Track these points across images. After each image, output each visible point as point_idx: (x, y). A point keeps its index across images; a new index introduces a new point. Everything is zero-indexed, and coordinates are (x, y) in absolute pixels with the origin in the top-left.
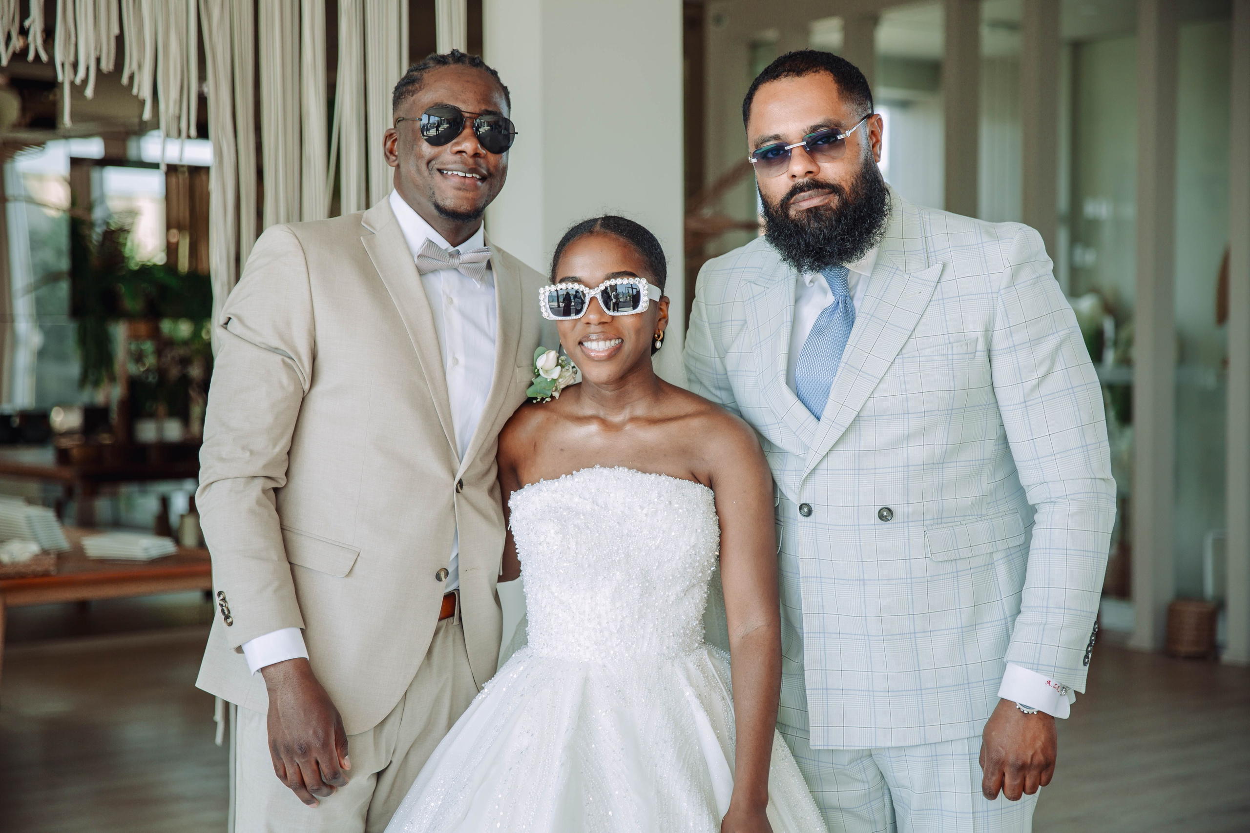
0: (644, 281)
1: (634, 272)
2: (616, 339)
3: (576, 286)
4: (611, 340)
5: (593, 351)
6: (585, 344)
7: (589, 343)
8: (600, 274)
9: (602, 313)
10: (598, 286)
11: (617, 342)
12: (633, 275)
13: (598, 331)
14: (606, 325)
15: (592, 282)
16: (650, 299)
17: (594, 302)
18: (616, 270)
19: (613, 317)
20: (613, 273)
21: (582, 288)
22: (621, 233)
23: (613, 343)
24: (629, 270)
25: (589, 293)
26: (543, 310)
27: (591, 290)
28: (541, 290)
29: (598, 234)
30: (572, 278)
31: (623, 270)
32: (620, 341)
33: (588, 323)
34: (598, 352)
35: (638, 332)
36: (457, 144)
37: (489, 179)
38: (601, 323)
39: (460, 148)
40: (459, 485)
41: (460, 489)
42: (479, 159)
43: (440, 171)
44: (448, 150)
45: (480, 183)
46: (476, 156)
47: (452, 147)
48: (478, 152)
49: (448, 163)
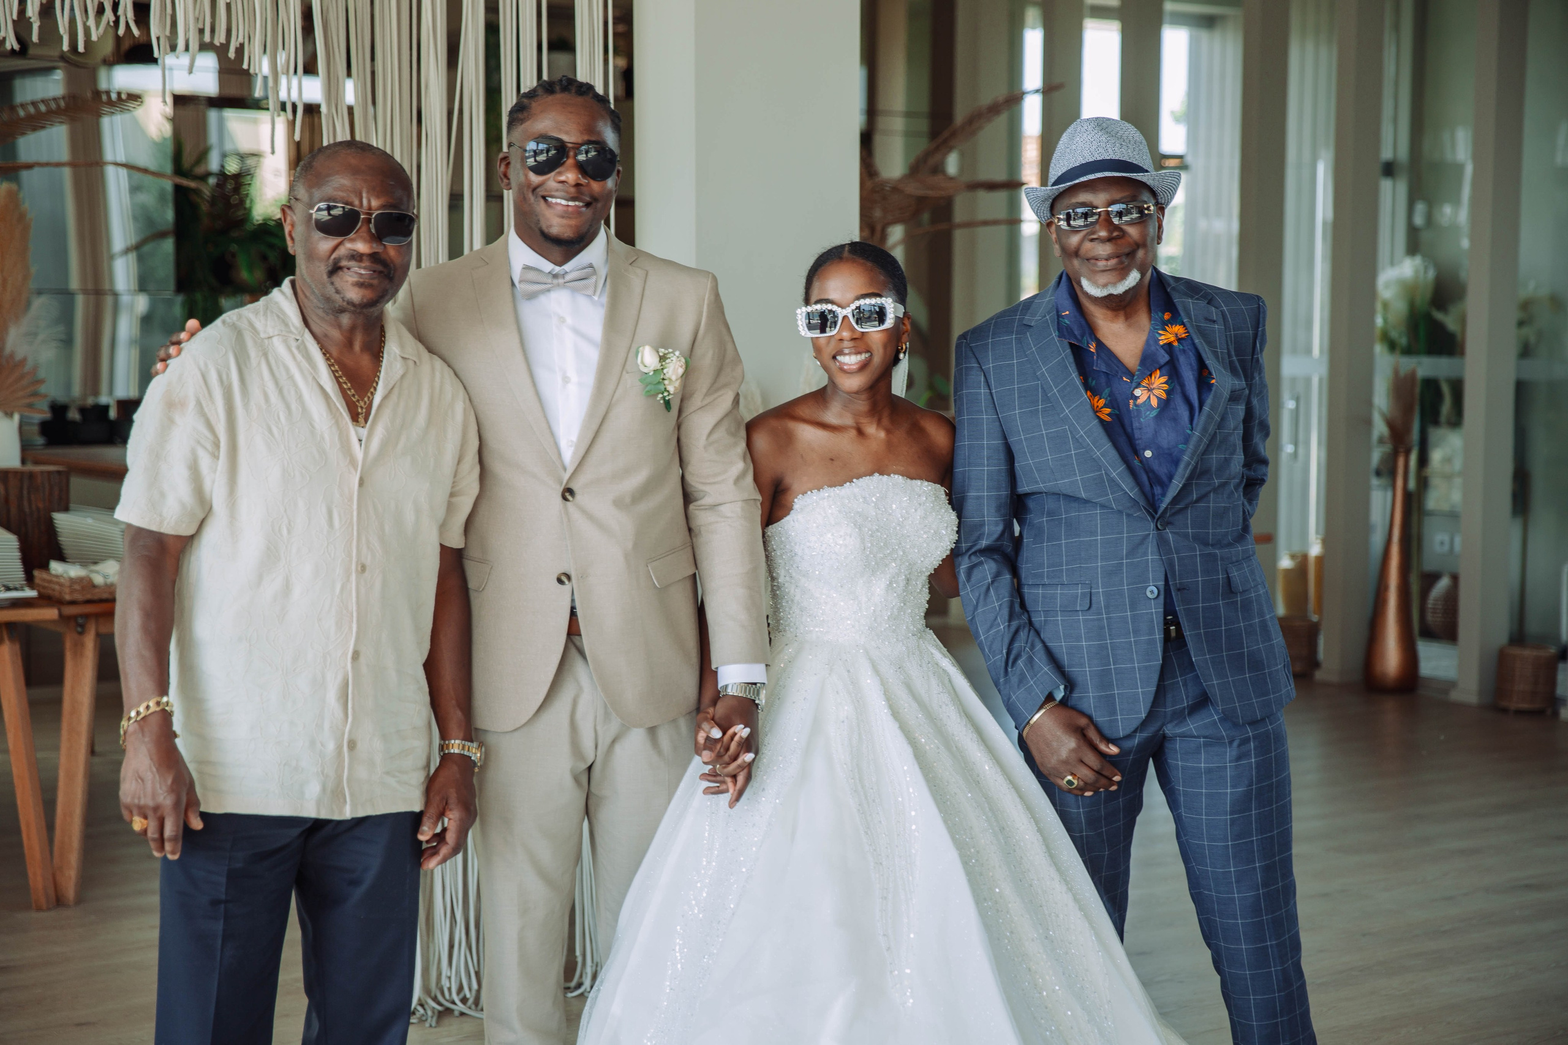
0: (890, 300)
1: (881, 293)
2: (866, 352)
3: (830, 307)
4: (859, 353)
5: (847, 365)
6: (838, 358)
7: (842, 357)
8: (851, 295)
9: (853, 330)
10: (849, 306)
11: (867, 355)
12: (880, 295)
13: (850, 346)
14: (857, 340)
15: (843, 303)
16: (896, 316)
17: (846, 321)
18: (864, 292)
19: (863, 332)
20: (862, 295)
21: (835, 308)
22: (867, 258)
23: (863, 357)
24: (876, 291)
25: (841, 312)
26: (801, 328)
27: (844, 310)
28: (799, 311)
29: (847, 260)
30: (825, 300)
31: (870, 291)
32: (869, 354)
33: (841, 340)
34: (851, 365)
35: (885, 347)
36: (560, 173)
37: (594, 204)
38: (853, 339)
39: (562, 178)
40: (568, 493)
41: (569, 497)
42: (582, 187)
43: (544, 198)
44: (552, 179)
45: (584, 209)
46: (578, 185)
47: (555, 175)
48: (579, 182)
49: (551, 190)
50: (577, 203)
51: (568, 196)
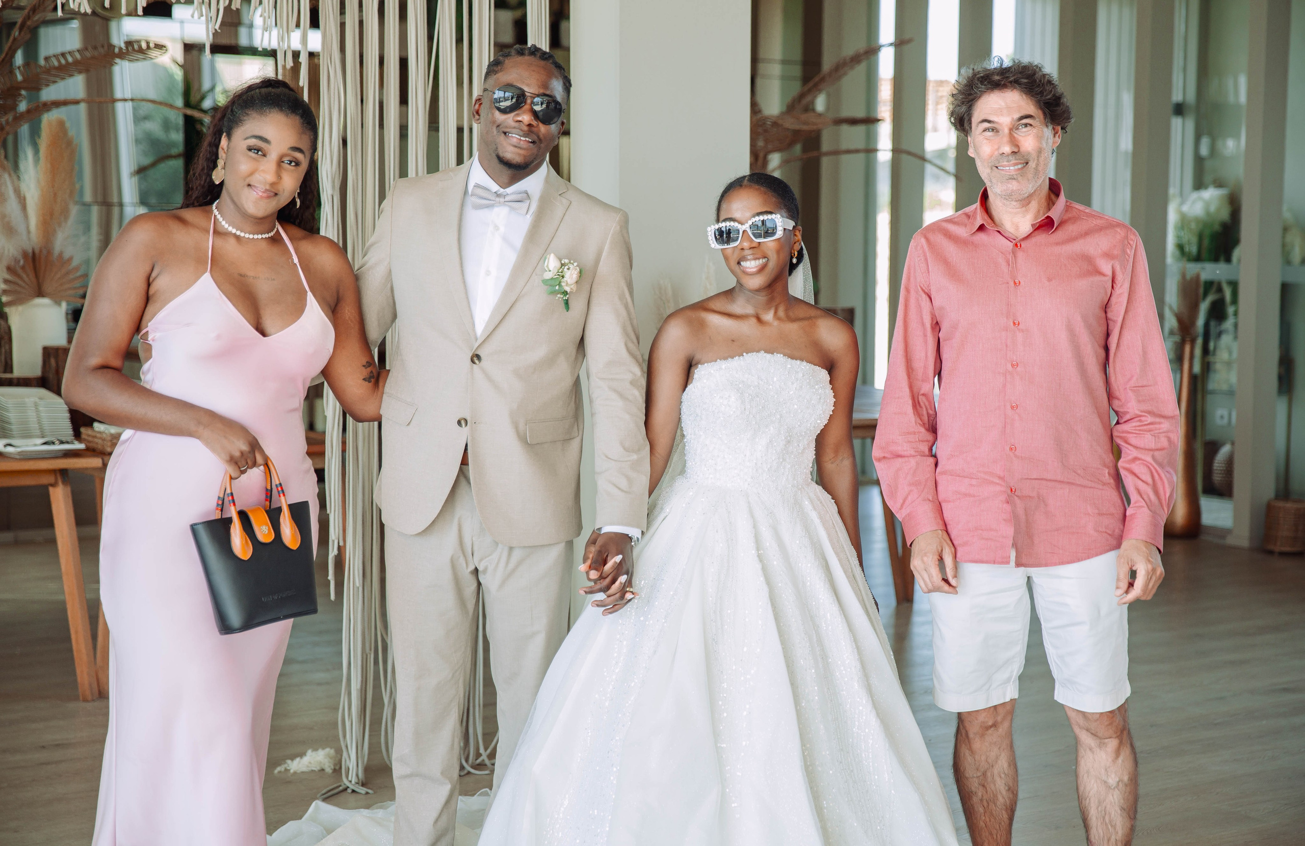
0: (778, 216)
1: (771, 211)
2: (762, 258)
3: (732, 224)
4: (759, 259)
5: (749, 268)
6: (742, 263)
7: (744, 262)
8: (748, 214)
9: (752, 241)
10: (747, 222)
11: (764, 261)
12: (771, 213)
13: (749, 254)
14: (755, 249)
15: (743, 220)
16: (784, 228)
17: (746, 233)
18: (759, 210)
19: (759, 242)
20: (757, 212)
22: (762, 184)
23: (761, 262)
24: (769, 210)
25: (742, 228)
26: (711, 242)
27: (743, 226)
28: (709, 229)
29: (746, 186)
30: (731, 218)
31: (763, 210)
32: (766, 259)
33: (742, 249)
34: (752, 268)
35: (778, 252)
36: (518, 115)
37: (539, 143)
38: (750, 248)
39: (520, 118)
40: (476, 358)
41: (477, 362)
42: (533, 128)
43: (505, 133)
44: (511, 118)
45: (531, 145)
46: (530, 125)
47: (514, 116)
48: (532, 123)
49: (510, 128)
50: (529, 138)
51: (522, 133)
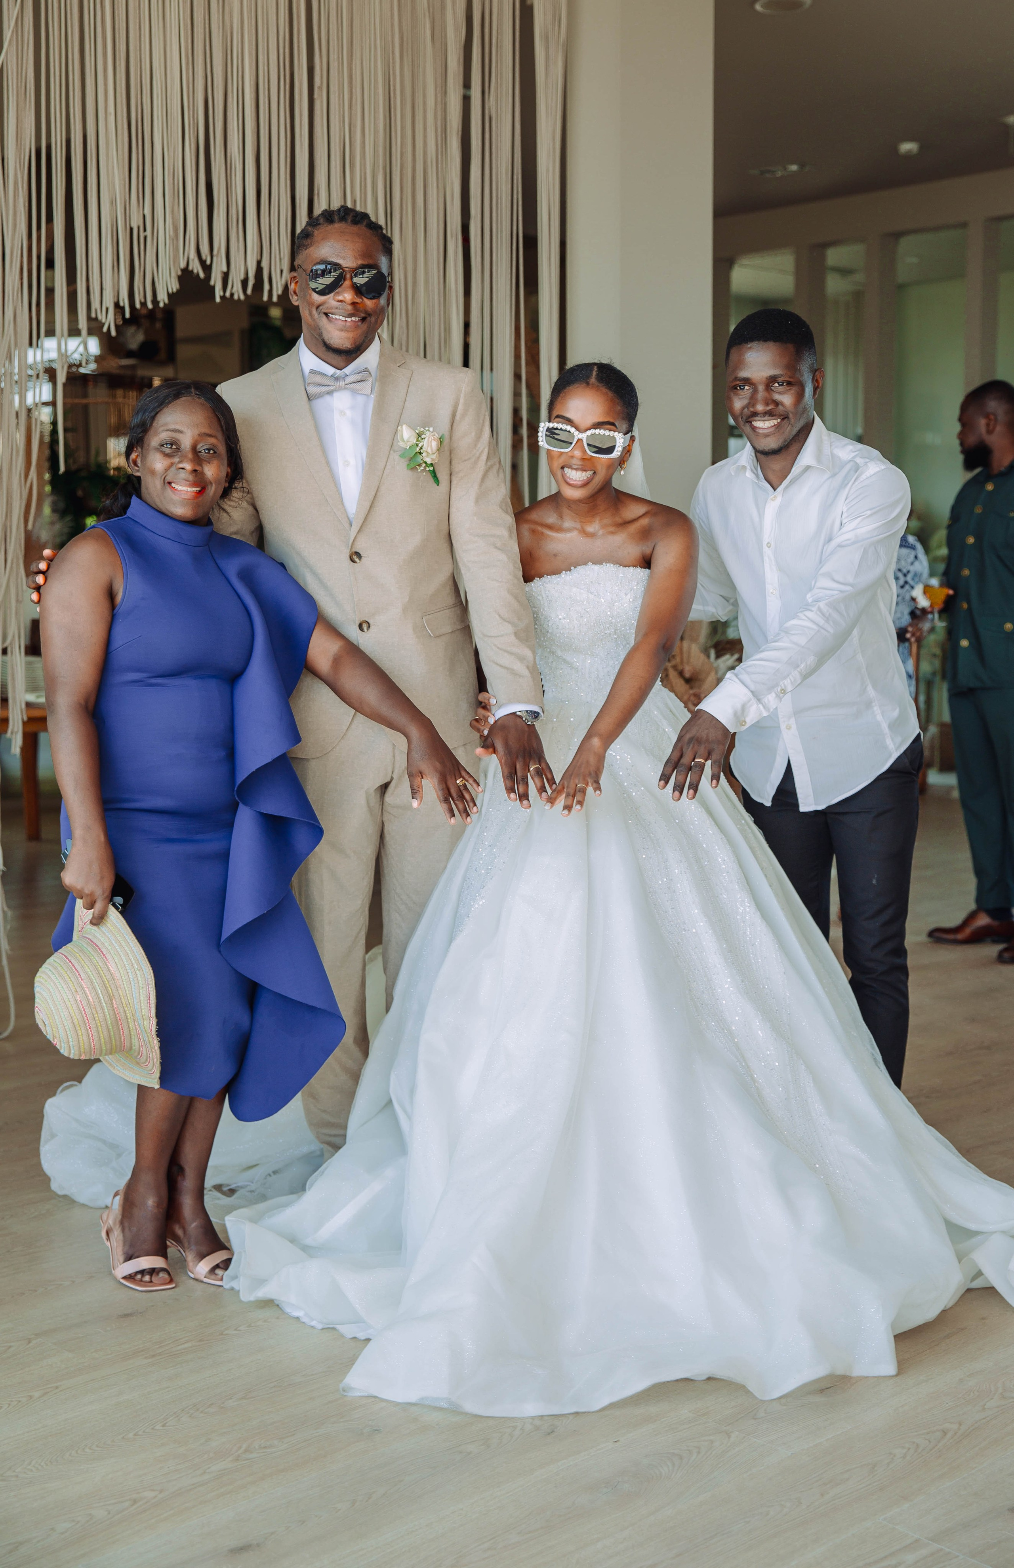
1: (614, 422)
2: (590, 471)
3: (569, 428)
4: (586, 471)
6: (566, 470)
7: (569, 470)
10: (585, 432)
11: (591, 473)
15: (581, 426)
21: (573, 430)
22: (610, 388)
23: (588, 476)
24: (611, 420)
25: (578, 435)
27: (580, 434)
29: (593, 387)
36: (339, 294)
37: (369, 318)
39: (340, 298)
40: (355, 556)
41: (357, 560)
42: (358, 306)
43: (326, 314)
44: (332, 298)
45: (360, 323)
46: (354, 304)
47: (334, 295)
48: (355, 301)
49: (332, 308)
50: (353, 319)
51: (346, 314)
